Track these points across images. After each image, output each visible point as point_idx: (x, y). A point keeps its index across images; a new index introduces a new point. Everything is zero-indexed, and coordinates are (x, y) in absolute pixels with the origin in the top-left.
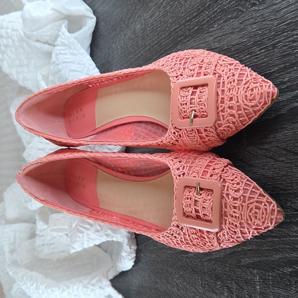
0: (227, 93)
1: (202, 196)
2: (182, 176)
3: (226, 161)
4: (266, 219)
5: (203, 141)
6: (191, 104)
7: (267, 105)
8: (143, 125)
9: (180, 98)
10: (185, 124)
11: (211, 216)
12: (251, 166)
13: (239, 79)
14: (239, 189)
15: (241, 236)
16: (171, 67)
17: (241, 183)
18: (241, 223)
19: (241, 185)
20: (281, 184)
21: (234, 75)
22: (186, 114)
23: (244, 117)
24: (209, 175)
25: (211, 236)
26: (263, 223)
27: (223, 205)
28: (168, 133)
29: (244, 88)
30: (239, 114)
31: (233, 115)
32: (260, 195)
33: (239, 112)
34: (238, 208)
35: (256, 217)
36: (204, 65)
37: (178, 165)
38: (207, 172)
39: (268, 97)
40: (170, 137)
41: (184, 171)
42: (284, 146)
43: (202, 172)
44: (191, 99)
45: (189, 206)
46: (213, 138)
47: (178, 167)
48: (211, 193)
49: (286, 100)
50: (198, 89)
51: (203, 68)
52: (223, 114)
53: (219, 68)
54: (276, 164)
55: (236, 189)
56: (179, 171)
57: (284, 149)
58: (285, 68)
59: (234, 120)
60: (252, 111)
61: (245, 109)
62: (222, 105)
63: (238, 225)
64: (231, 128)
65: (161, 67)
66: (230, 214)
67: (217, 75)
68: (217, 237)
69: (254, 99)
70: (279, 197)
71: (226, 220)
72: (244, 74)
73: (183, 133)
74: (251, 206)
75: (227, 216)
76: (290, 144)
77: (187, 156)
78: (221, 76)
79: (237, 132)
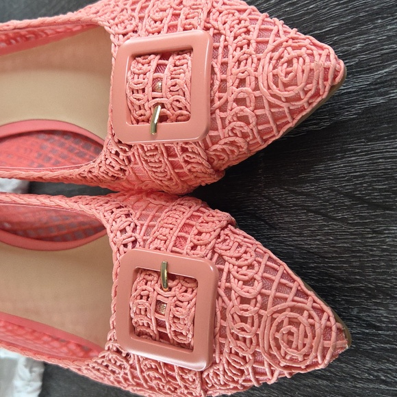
0: (233, 69)
1: (172, 293)
2: (130, 245)
3: (225, 216)
4: (311, 347)
5: (177, 173)
6: (153, 91)
7: (319, 99)
8: (56, 138)
9: (130, 78)
10: (139, 135)
11: (190, 336)
12: (272, 227)
13: (260, 39)
14: (253, 279)
15: (252, 379)
16: (113, 16)
17: (256, 265)
18: (254, 354)
19: (256, 268)
20: (337, 268)
21: (248, 32)
22: (142, 112)
23: (268, 122)
24: (188, 245)
25: (189, 377)
26: (306, 355)
27: (218, 313)
28: (103, 153)
29: (271, 59)
30: (257, 116)
31: (244, 119)
32: (299, 293)
33: (259, 112)
34: (249, 321)
35: (290, 343)
36: (184, 12)
37: (122, 222)
38: (186, 239)
39: (326, 79)
40: (108, 162)
41: (136, 235)
42: (349, 187)
43: (174, 238)
44: (155, 80)
45: (143, 312)
46: (198, 168)
47: (122, 227)
48: (192, 285)
49: (354, 92)
50: (171, 59)
51: (182, 17)
52: (223, 115)
53: (215, 17)
54: (328, 226)
55: (246, 278)
56: (124, 236)
57: (347, 195)
58: (356, 23)
59: (246, 129)
60: (286, 110)
61: (271, 105)
62: (221, 94)
63: (249, 356)
64: (238, 147)
65: (92, 16)
66: (232, 334)
67: (211, 31)
68: (201, 378)
69: (293, 83)
70: (333, 295)
71: (222, 345)
72: (272, 30)
73: (136, 154)
74: (280, 317)
75: (225, 337)
76: (361, 183)
77: (142, 204)
78: (220, 34)
79: (249, 155)
